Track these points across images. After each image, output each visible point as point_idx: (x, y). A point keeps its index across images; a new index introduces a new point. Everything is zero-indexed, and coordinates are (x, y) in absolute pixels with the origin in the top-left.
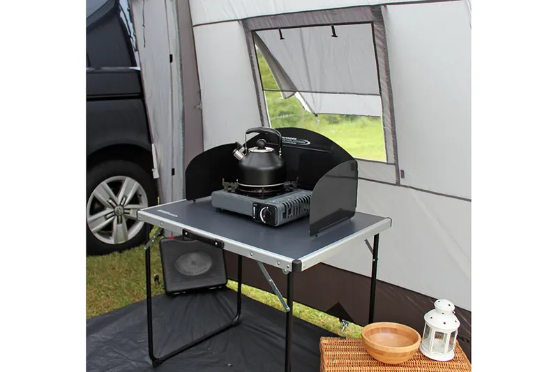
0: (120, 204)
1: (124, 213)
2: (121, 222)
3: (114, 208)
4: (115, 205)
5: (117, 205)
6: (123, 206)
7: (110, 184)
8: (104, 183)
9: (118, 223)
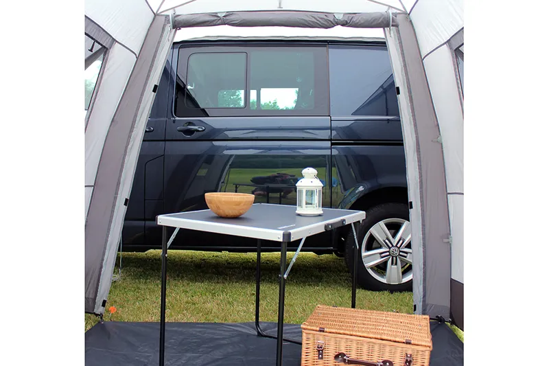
0: (396, 246)
1: (399, 255)
2: (396, 264)
3: (390, 248)
4: (390, 246)
5: (393, 246)
6: (399, 248)
7: (388, 225)
8: (382, 224)
9: (392, 264)
